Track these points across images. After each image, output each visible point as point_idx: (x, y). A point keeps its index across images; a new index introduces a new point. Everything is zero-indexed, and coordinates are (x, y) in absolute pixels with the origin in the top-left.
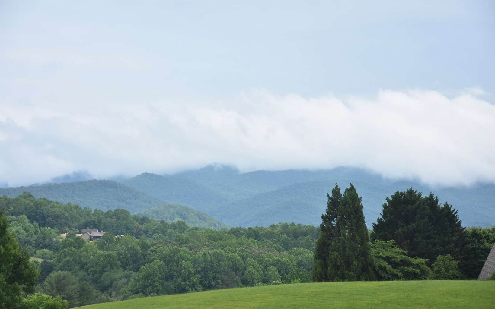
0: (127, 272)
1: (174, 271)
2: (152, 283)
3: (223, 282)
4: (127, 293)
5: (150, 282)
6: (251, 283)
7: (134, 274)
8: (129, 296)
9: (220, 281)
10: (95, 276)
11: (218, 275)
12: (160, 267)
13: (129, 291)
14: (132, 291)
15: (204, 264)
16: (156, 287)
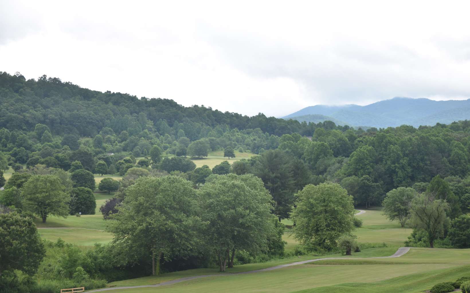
0: (339, 158)
1: (383, 155)
2: (363, 166)
3: (431, 163)
4: (340, 176)
5: (361, 165)
6: (458, 163)
7: (346, 160)
8: (343, 178)
9: (428, 162)
10: (311, 163)
11: (426, 157)
12: (369, 151)
13: (343, 174)
14: (345, 174)
15: (412, 147)
16: (367, 170)
